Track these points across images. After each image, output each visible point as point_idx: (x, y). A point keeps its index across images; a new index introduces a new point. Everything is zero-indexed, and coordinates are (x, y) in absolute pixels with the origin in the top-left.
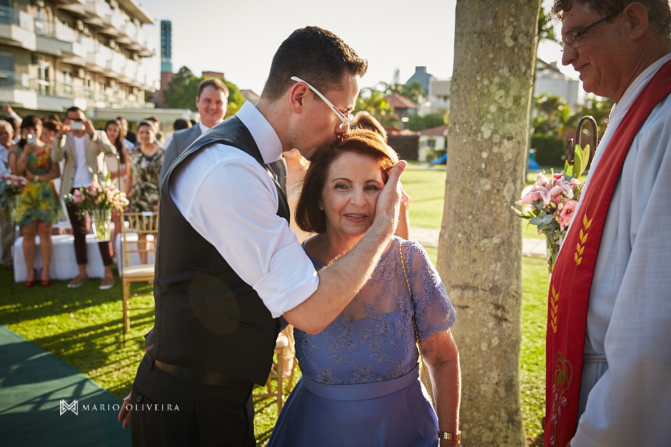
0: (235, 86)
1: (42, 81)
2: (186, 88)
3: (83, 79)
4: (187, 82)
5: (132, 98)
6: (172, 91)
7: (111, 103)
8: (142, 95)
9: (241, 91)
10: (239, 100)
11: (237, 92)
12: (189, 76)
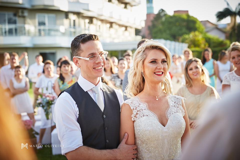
0: (196, 19)
1: (71, 29)
2: (163, 23)
3: (96, 25)
4: (164, 19)
5: (127, 33)
6: (154, 26)
7: (114, 39)
8: (133, 32)
9: (201, 22)
10: (199, 28)
11: (198, 23)
12: (165, 15)
